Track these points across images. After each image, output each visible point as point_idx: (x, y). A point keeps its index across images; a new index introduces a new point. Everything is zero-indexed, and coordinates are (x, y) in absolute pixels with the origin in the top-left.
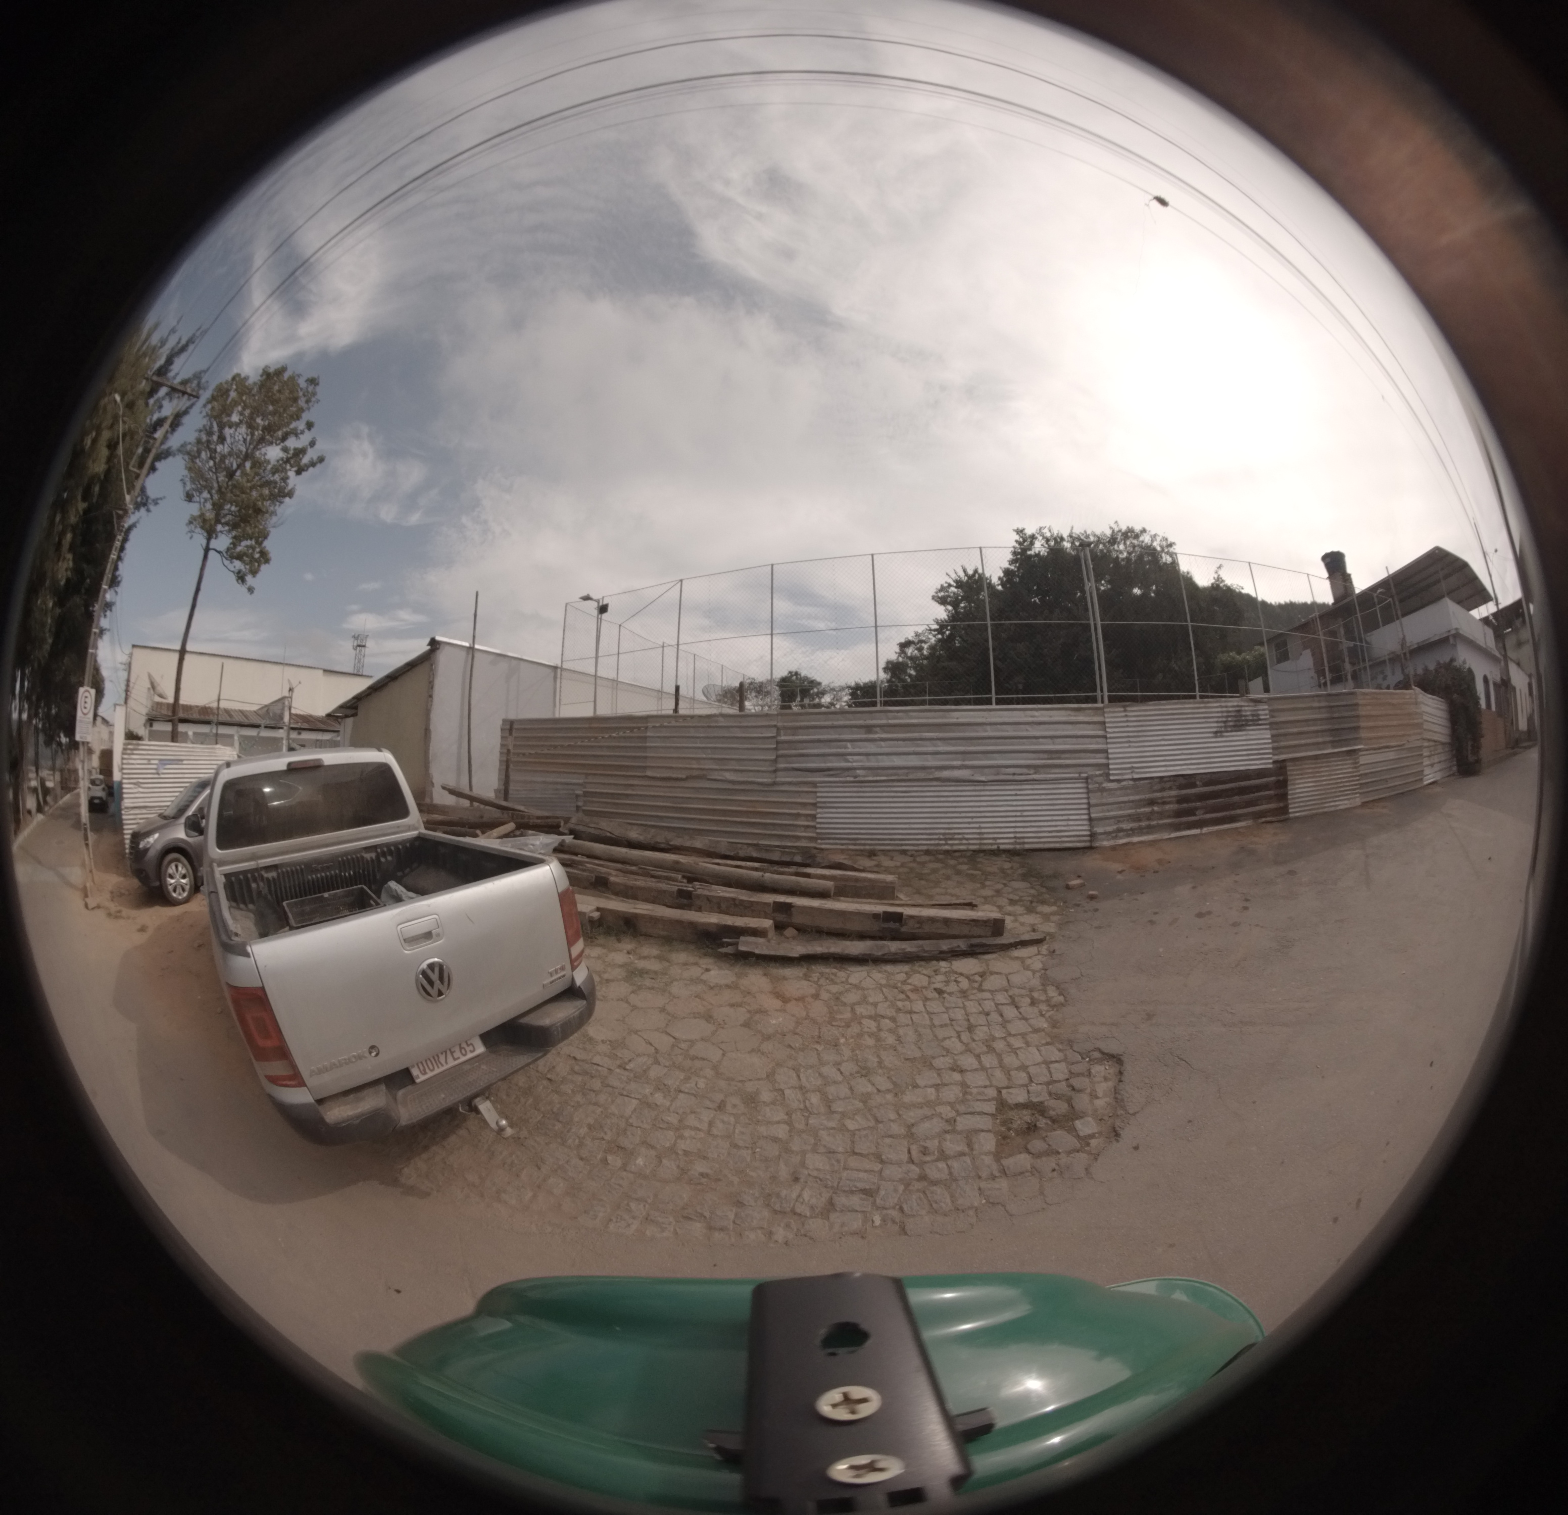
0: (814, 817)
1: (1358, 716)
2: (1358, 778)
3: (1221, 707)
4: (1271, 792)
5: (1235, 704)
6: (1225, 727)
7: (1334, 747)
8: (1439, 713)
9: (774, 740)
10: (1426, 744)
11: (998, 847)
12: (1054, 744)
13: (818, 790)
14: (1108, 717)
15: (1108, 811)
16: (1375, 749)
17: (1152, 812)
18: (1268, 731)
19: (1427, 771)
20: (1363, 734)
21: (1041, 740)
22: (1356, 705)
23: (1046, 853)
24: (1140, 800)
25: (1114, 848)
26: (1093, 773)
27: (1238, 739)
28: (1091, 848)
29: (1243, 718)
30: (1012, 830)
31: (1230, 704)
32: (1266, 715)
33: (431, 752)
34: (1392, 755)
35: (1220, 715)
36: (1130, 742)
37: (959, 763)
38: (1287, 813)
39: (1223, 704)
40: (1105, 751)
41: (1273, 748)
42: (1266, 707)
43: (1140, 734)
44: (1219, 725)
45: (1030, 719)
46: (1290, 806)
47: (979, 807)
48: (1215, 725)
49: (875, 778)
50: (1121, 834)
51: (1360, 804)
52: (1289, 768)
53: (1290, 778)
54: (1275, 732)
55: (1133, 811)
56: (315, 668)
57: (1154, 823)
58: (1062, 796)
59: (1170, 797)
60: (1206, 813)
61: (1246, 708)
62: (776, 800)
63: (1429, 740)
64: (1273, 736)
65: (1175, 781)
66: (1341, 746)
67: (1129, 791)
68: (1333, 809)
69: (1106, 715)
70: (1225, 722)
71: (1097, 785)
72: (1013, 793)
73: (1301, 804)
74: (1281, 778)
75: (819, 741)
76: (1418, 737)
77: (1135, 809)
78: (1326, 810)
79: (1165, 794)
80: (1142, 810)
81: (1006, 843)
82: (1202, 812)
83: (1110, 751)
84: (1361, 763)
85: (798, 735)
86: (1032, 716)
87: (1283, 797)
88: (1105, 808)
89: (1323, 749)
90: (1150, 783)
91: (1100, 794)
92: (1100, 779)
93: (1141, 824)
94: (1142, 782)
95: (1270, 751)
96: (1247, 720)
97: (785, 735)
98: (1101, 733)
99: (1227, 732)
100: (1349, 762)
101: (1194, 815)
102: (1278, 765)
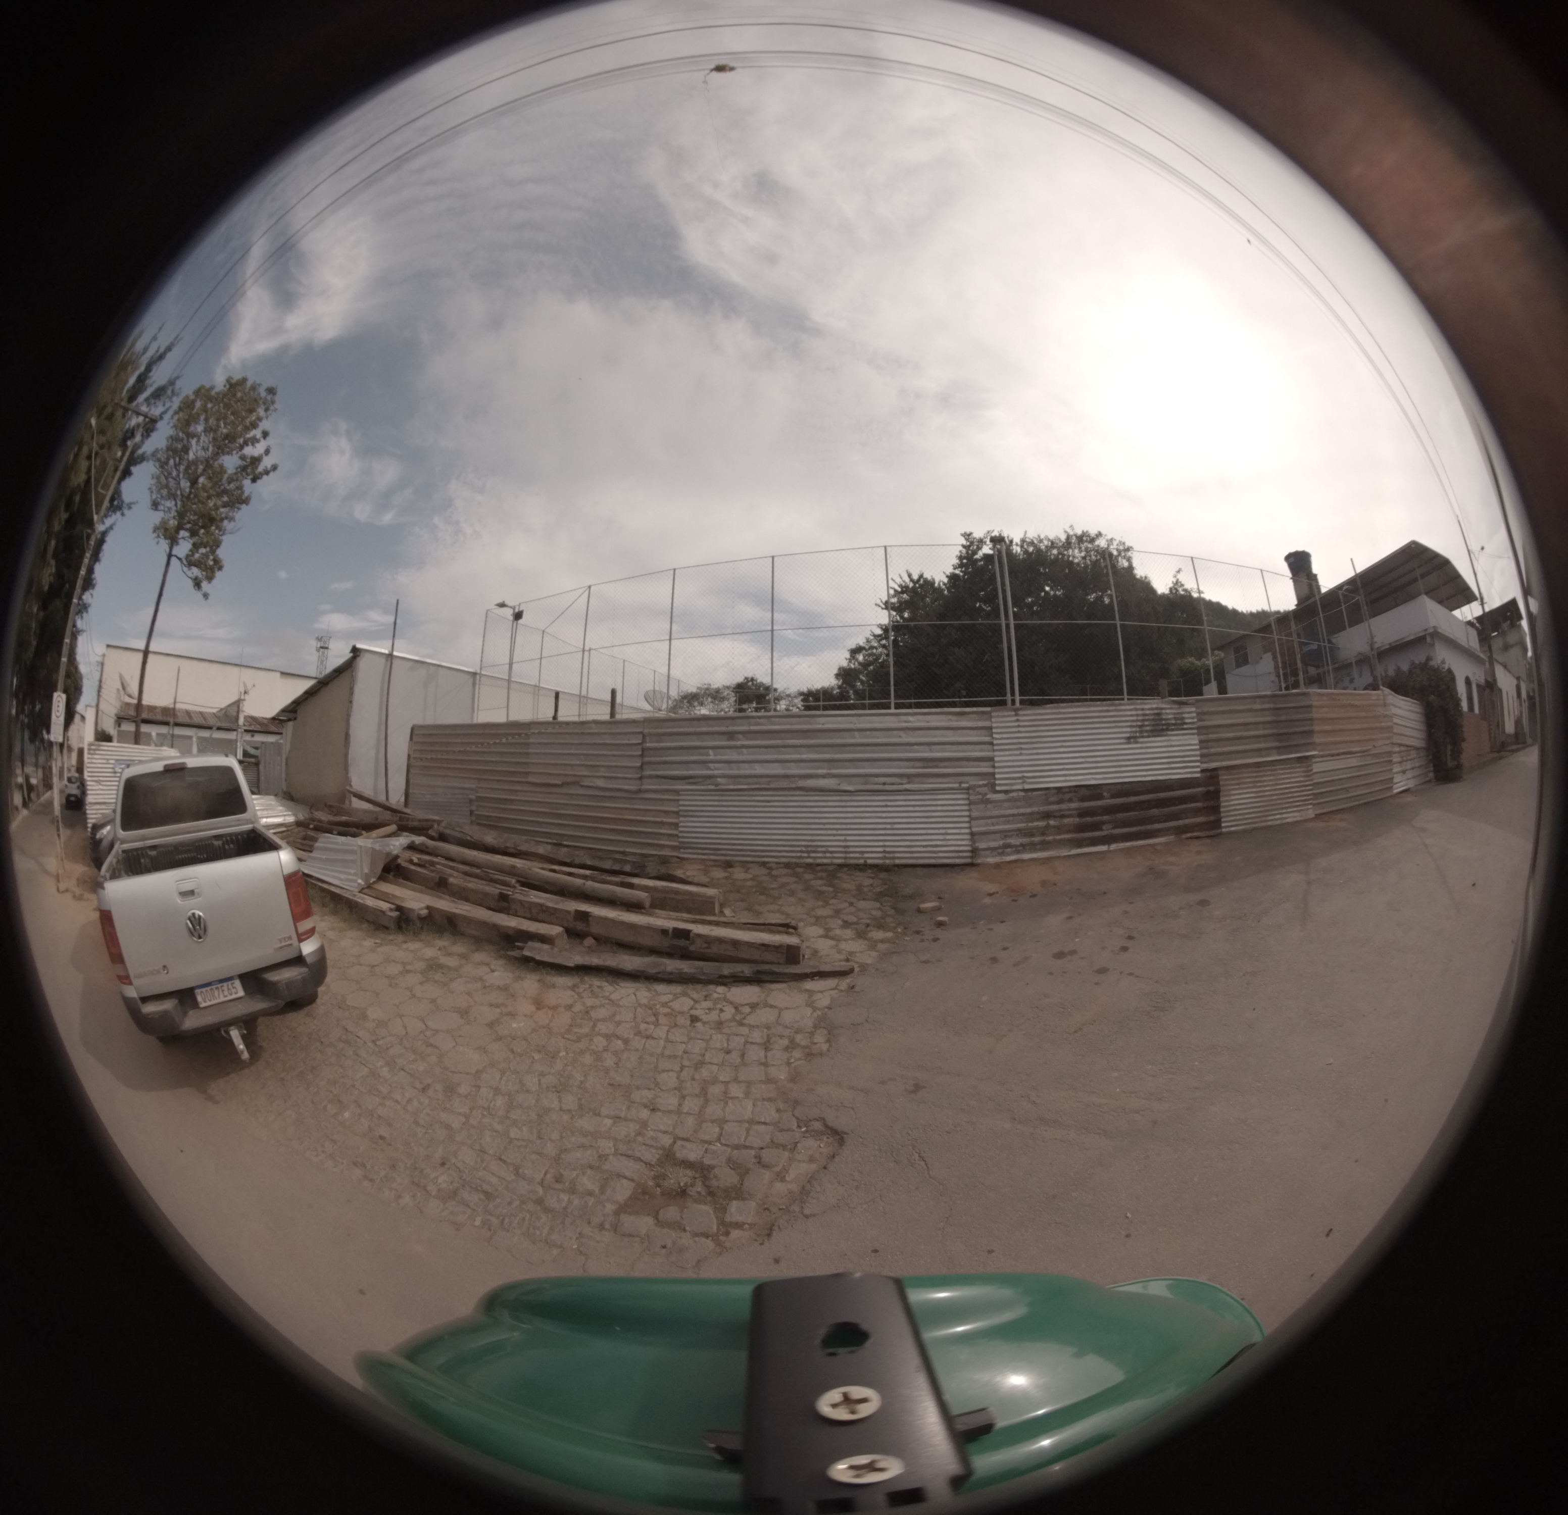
0: (676, 825)
1: (1311, 719)
2: (1311, 787)
3: (1136, 709)
4: (1199, 805)
5: (1154, 706)
6: (1141, 732)
7: (1279, 754)
8: (1413, 716)
9: (640, 747)
10: (1397, 749)
11: (865, 862)
12: (931, 751)
13: (680, 798)
14: (996, 722)
15: (993, 825)
16: (1332, 755)
17: (1048, 827)
18: (1196, 736)
19: (1395, 780)
20: (1317, 739)
21: (916, 747)
22: (1310, 706)
23: (919, 869)
24: (1032, 814)
25: (998, 866)
26: (975, 783)
27: (1157, 745)
28: (972, 865)
29: (1164, 722)
30: (881, 844)
31: (1147, 707)
32: (1193, 718)
33: (350, 756)
34: (1354, 762)
35: (1134, 718)
36: (1021, 749)
37: (824, 771)
38: (1220, 827)
39: (1138, 707)
40: (991, 759)
41: (1202, 756)
42: (1194, 709)
43: (1034, 740)
44: (1134, 729)
45: (904, 725)
46: (1223, 820)
47: (845, 818)
48: (1129, 729)
49: (736, 787)
50: (1009, 850)
51: (1313, 816)
52: (1221, 778)
53: (1222, 788)
54: (1203, 737)
55: (1023, 825)
56: (273, 670)
57: (1051, 838)
58: (939, 808)
59: (1069, 810)
60: (1115, 827)
61: (1168, 711)
62: (642, 807)
63: (1400, 745)
64: (1201, 742)
65: (1075, 792)
66: (1291, 753)
67: (1019, 804)
68: (1279, 822)
69: (993, 720)
70: (1140, 727)
71: (980, 797)
72: (883, 804)
73: (1238, 817)
74: (1211, 788)
75: (682, 748)
76: (1387, 742)
77: (1026, 822)
78: (1270, 823)
79: (1064, 806)
80: (1035, 824)
81: (874, 858)
82: (1110, 826)
83: (996, 759)
84: (1315, 770)
85: (662, 742)
86: (906, 722)
87: (1215, 809)
88: (989, 821)
89: (1267, 756)
90: (1046, 795)
91: (983, 806)
92: (984, 790)
93: (1033, 839)
94: (1035, 793)
95: (1198, 758)
96: (1168, 724)
97: (651, 742)
98: (987, 739)
99: (1143, 737)
100: (1298, 770)
101: (1101, 829)
102: (1204, 774)
